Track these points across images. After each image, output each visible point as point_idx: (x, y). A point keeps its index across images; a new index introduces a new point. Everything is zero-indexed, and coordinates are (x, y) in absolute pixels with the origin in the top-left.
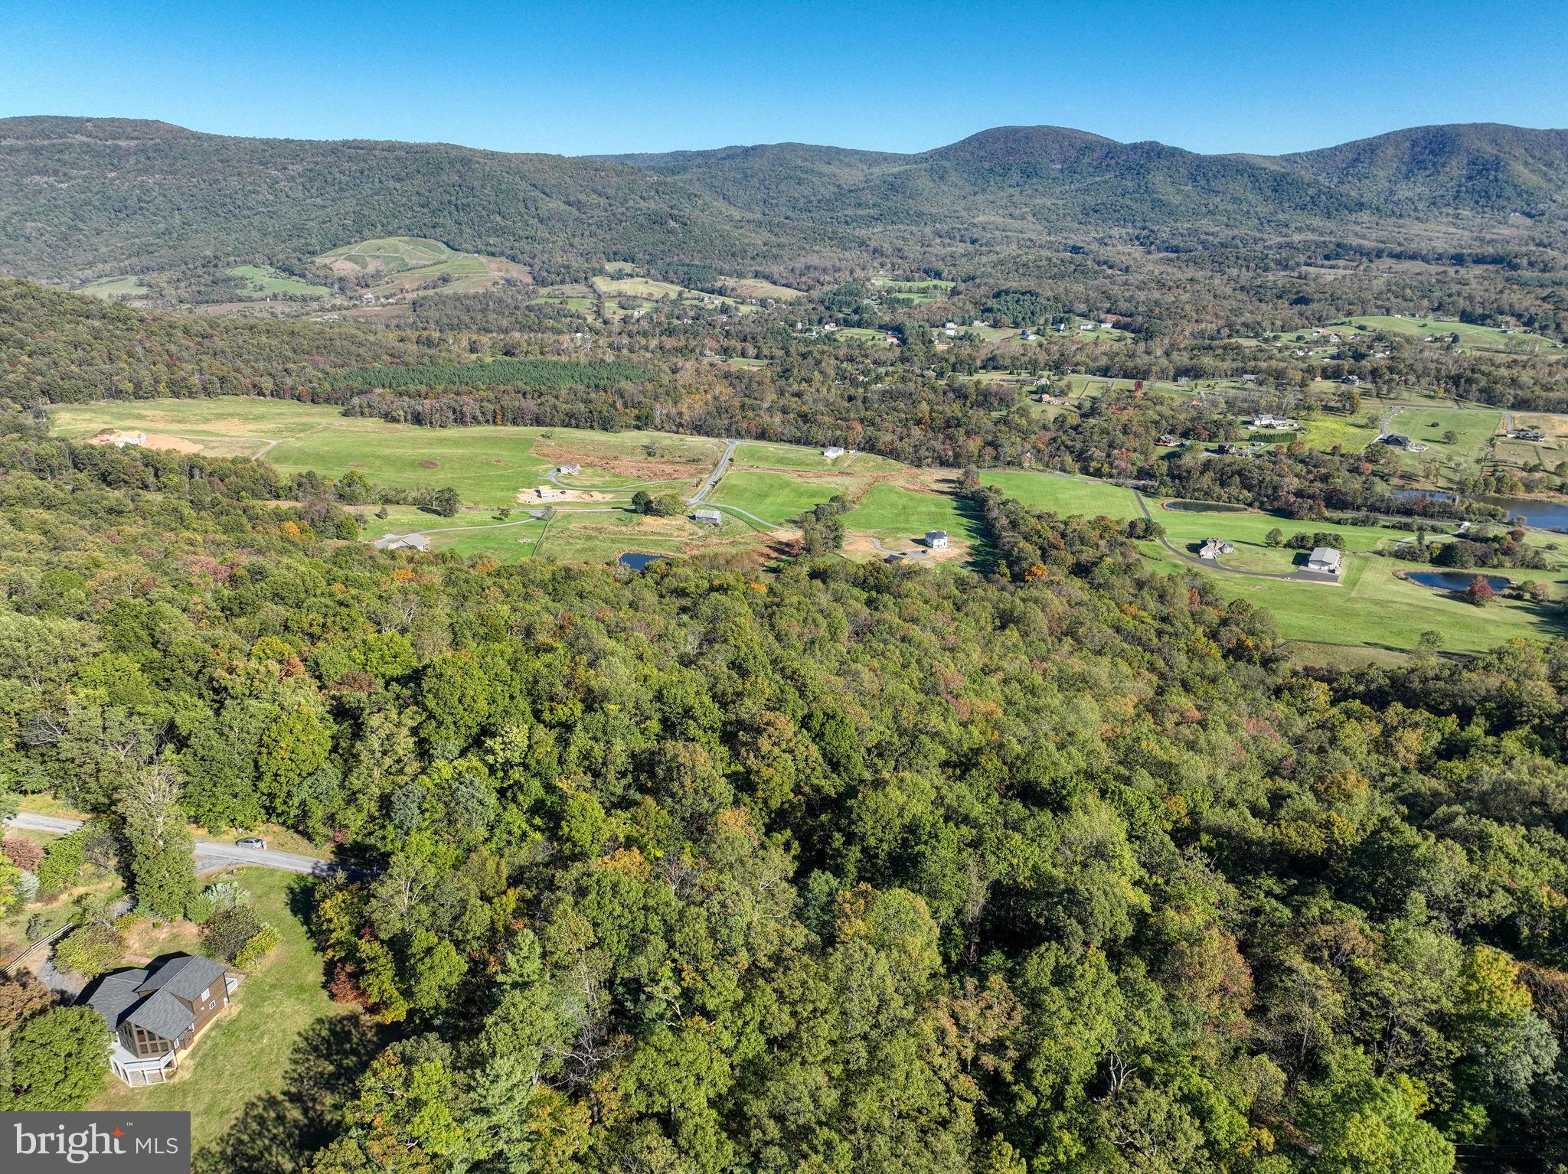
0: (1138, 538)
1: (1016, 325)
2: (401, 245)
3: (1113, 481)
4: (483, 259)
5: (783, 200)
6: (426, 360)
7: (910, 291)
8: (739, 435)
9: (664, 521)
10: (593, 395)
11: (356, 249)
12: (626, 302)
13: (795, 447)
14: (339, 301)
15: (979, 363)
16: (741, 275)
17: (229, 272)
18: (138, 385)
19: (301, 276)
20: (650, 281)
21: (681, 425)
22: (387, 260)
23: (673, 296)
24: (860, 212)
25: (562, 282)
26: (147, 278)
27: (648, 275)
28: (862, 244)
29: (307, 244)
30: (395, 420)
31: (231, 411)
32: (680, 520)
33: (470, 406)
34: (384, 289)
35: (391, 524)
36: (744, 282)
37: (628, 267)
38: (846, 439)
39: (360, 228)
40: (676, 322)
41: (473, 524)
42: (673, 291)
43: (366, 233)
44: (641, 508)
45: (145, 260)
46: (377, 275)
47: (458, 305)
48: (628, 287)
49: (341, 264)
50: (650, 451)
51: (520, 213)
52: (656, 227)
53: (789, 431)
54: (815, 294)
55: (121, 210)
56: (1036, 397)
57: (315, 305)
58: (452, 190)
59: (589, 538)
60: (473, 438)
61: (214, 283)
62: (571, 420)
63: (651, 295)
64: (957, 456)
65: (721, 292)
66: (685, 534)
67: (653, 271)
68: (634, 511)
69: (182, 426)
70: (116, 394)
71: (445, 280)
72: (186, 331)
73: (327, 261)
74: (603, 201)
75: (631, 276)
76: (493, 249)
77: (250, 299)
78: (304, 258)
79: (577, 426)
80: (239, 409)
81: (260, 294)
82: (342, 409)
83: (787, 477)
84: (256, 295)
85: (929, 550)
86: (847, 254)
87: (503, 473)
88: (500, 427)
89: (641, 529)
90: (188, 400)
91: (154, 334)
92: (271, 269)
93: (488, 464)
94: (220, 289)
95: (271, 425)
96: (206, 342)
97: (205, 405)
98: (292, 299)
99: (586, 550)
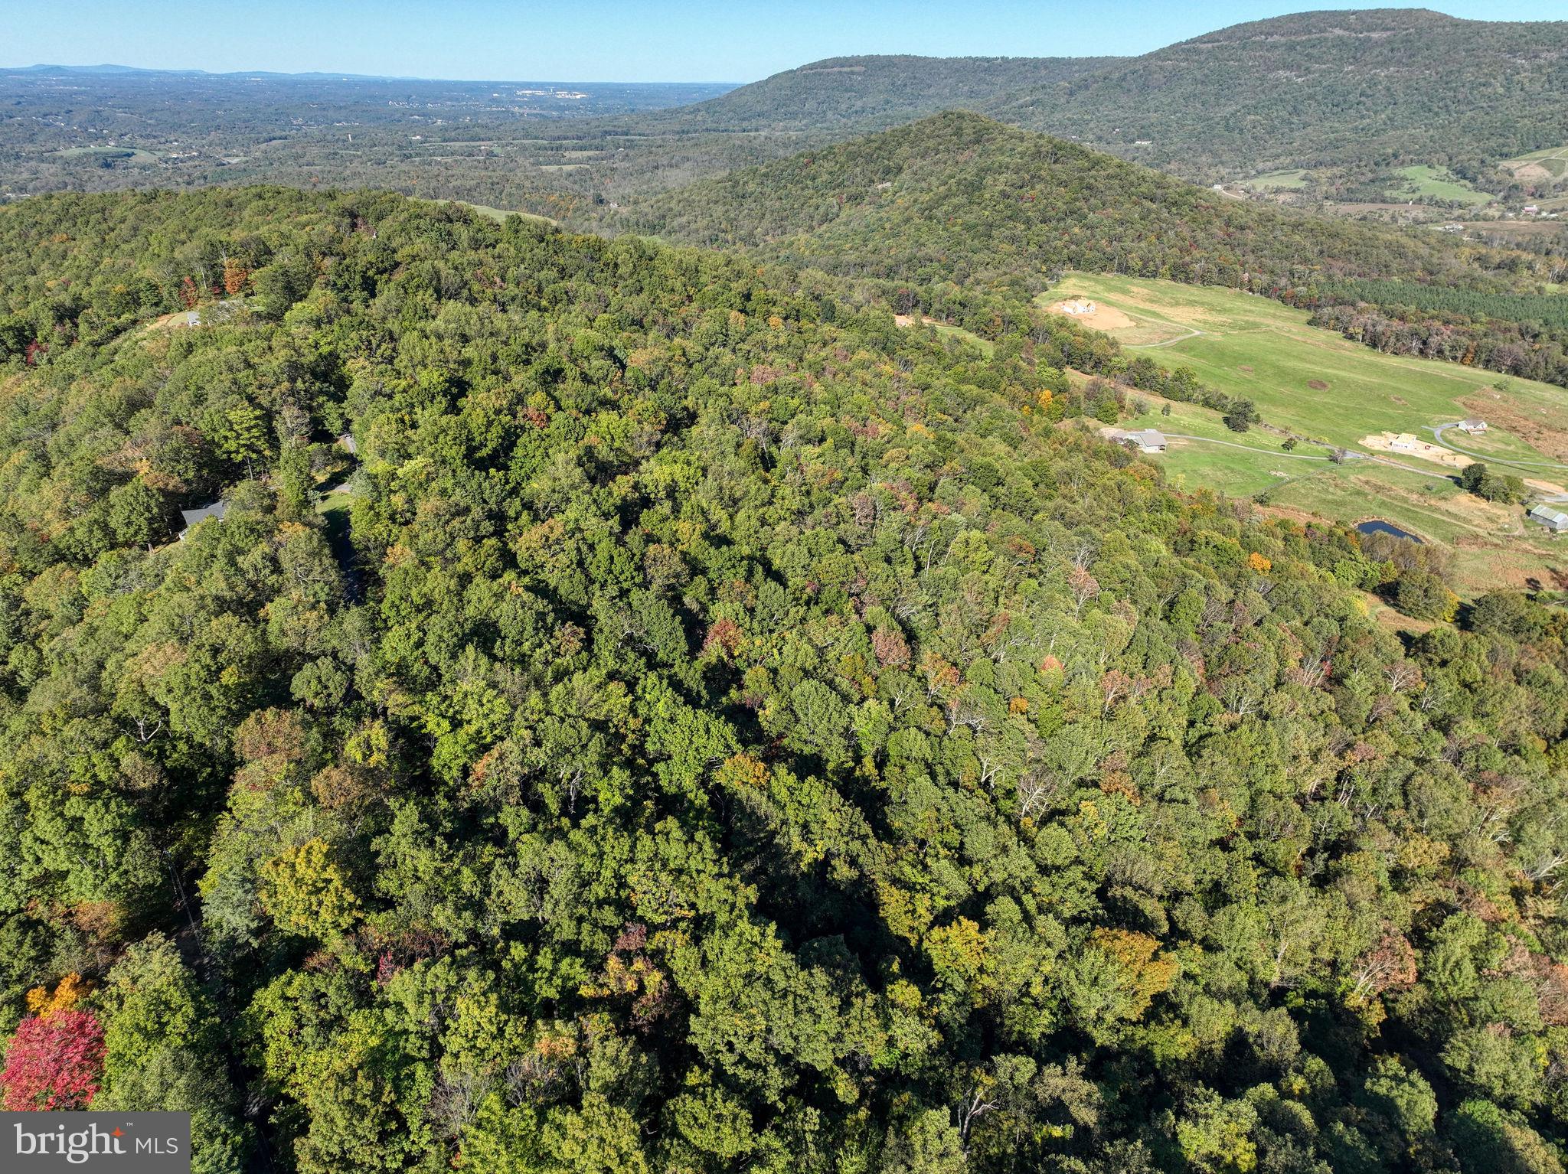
9: (1483, 505)
11: (1559, 154)
14: (1492, 211)
17: (1397, 171)
18: (1145, 266)
19: (1473, 179)
26: (1313, 173)
29: (1505, 146)
30: (1351, 337)
31: (1205, 300)
32: (1508, 513)
33: (1445, 336)
35: (1168, 421)
41: (1251, 444)
44: (1468, 482)
45: (1326, 156)
49: (1528, 170)
57: (1457, 212)
59: (1357, 493)
60: (1411, 371)
61: (1372, 181)
66: (1493, 526)
68: (1459, 483)
69: (1146, 306)
70: (1125, 269)
73: (1514, 165)
77: (1393, 201)
78: (1489, 160)
80: (1217, 300)
81: (1409, 196)
82: (1311, 315)
84: (1403, 197)
87: (1390, 411)
88: (1464, 368)
89: (1443, 505)
90: (1183, 285)
91: (1194, 220)
92: (1444, 170)
93: (1384, 399)
94: (1372, 189)
95: (1221, 318)
96: (1238, 234)
97: (1195, 291)
98: (1438, 204)
99: (1335, 502)
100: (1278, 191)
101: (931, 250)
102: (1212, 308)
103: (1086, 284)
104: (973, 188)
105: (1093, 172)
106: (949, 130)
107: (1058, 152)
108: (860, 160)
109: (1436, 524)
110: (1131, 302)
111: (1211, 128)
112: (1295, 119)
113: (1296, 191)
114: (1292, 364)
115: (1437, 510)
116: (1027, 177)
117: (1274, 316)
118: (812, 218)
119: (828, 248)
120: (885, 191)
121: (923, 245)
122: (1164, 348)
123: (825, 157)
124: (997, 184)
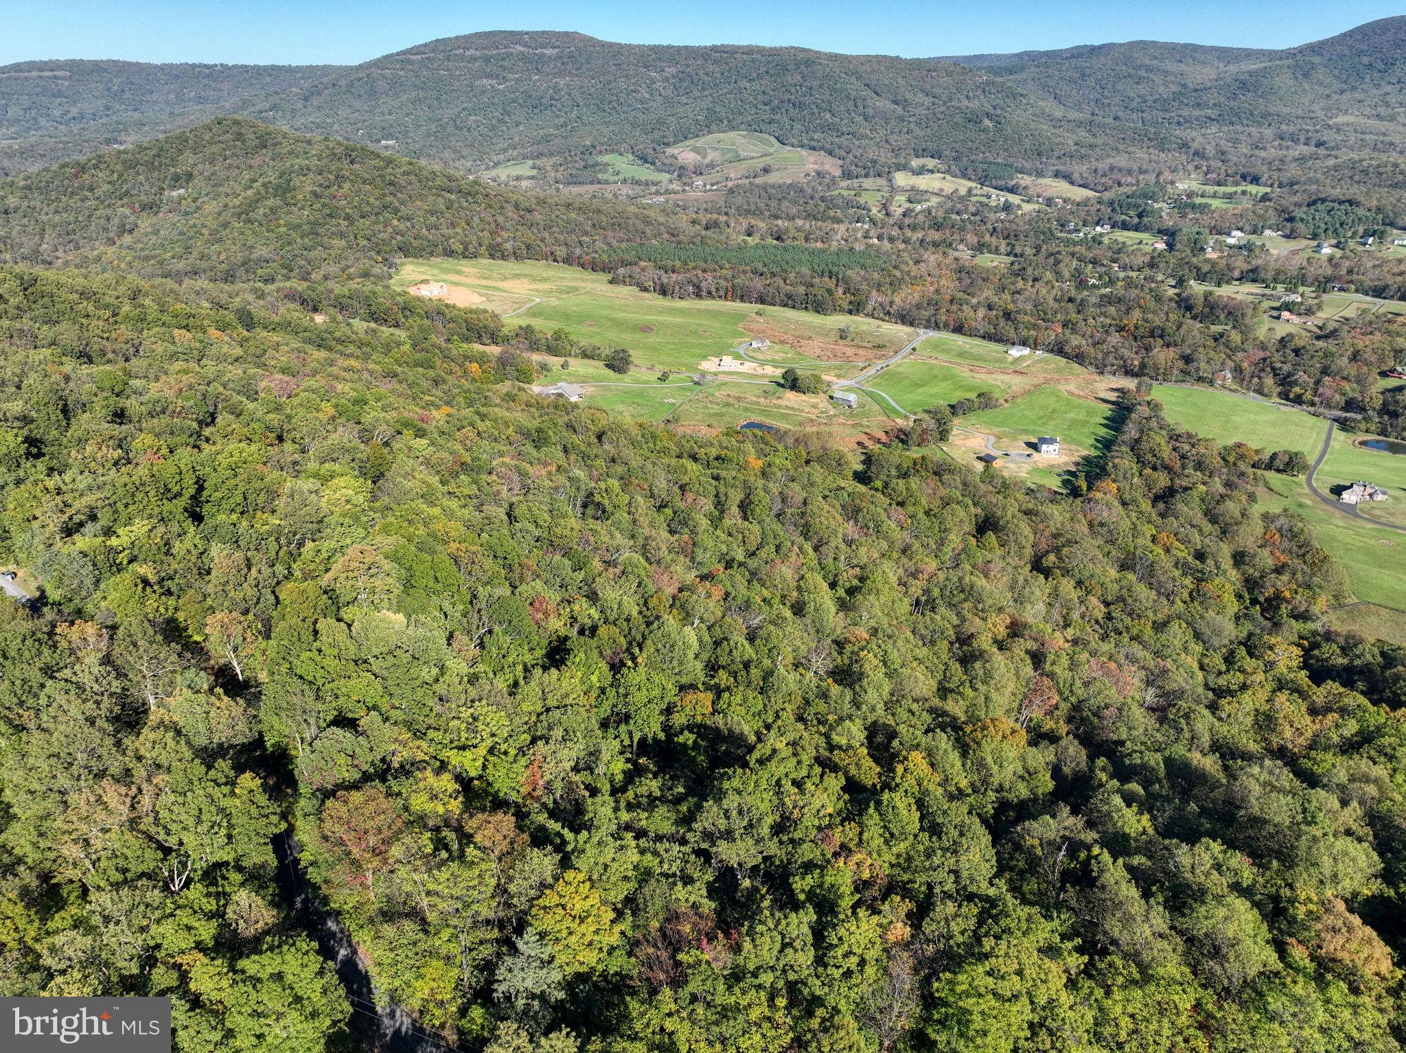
0: (1278, 471)
1: (1315, 236)
2: (739, 141)
3: (1312, 409)
4: (804, 152)
5: (1116, 100)
6: (698, 240)
7: (1214, 196)
8: (937, 327)
9: (804, 397)
10: (817, 280)
11: (701, 142)
12: (915, 195)
13: (985, 343)
14: (676, 186)
15: (1236, 274)
16: (1040, 174)
17: (600, 159)
18: (466, 248)
19: (653, 164)
20: (948, 177)
21: (889, 313)
22: (724, 152)
23: (963, 192)
24: (1197, 113)
25: (866, 176)
26: (538, 162)
27: (948, 172)
28: (1184, 146)
29: (664, 137)
30: (646, 290)
31: (527, 272)
32: (820, 400)
33: (708, 282)
34: (715, 176)
35: (570, 374)
36: (1042, 181)
37: (931, 163)
38: (1036, 340)
39: (711, 123)
40: (954, 216)
41: (637, 382)
42: (963, 186)
43: (714, 127)
44: (788, 384)
45: (542, 148)
46: (711, 166)
47: (763, 193)
48: (922, 182)
49: (685, 155)
50: (843, 334)
51: (848, 111)
52: (970, 126)
53: (982, 327)
54: (1107, 196)
55: (537, 105)
56: (1275, 313)
57: (653, 189)
58: (793, 90)
59: (728, 405)
60: (698, 310)
61: (585, 167)
62: (789, 302)
63: (942, 190)
64: (1143, 366)
65: (1012, 190)
66: (816, 411)
67: (953, 167)
68: (782, 386)
69: (484, 282)
70: (450, 253)
71: (766, 170)
72: (517, 206)
73: (676, 152)
74: (928, 101)
75: (932, 172)
76: (815, 144)
77: (607, 182)
78: (658, 148)
79: (794, 307)
80: (535, 272)
81: (616, 178)
82: (609, 276)
83: (957, 370)
84: (612, 179)
85: (1035, 454)
86: (1162, 155)
87: (704, 341)
88: (729, 303)
89: (779, 402)
90: (500, 262)
91: (490, 206)
92: (631, 157)
93: (695, 333)
94: (587, 173)
95: (547, 286)
96: (528, 216)
97: (511, 266)
98: (638, 183)
99: (716, 414)
100: (518, 178)
101: (261, 252)
102: (534, 279)
103: (423, 269)
104: (284, 190)
105: (390, 170)
106: (229, 136)
107: (351, 154)
108: (141, 169)
109: (785, 417)
110: (468, 281)
111: (444, 128)
112: (507, 119)
113: (532, 178)
114: (620, 315)
115: (780, 407)
116: (332, 177)
117: (583, 280)
118: (106, 230)
119: (147, 258)
120: (181, 198)
121: (252, 247)
122: (519, 316)
123: (95, 167)
124: (306, 186)
